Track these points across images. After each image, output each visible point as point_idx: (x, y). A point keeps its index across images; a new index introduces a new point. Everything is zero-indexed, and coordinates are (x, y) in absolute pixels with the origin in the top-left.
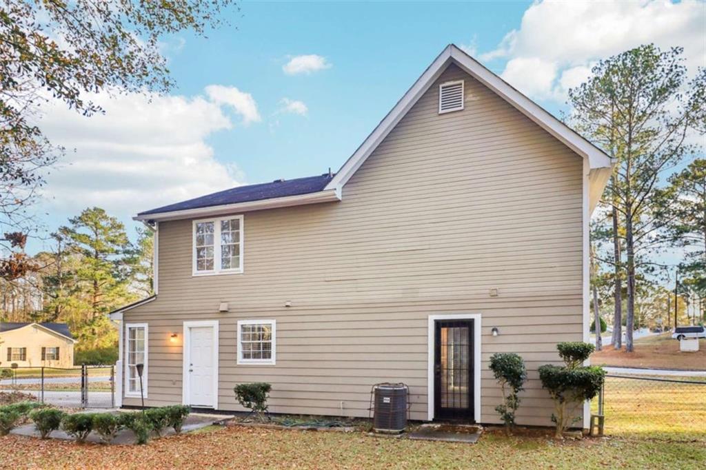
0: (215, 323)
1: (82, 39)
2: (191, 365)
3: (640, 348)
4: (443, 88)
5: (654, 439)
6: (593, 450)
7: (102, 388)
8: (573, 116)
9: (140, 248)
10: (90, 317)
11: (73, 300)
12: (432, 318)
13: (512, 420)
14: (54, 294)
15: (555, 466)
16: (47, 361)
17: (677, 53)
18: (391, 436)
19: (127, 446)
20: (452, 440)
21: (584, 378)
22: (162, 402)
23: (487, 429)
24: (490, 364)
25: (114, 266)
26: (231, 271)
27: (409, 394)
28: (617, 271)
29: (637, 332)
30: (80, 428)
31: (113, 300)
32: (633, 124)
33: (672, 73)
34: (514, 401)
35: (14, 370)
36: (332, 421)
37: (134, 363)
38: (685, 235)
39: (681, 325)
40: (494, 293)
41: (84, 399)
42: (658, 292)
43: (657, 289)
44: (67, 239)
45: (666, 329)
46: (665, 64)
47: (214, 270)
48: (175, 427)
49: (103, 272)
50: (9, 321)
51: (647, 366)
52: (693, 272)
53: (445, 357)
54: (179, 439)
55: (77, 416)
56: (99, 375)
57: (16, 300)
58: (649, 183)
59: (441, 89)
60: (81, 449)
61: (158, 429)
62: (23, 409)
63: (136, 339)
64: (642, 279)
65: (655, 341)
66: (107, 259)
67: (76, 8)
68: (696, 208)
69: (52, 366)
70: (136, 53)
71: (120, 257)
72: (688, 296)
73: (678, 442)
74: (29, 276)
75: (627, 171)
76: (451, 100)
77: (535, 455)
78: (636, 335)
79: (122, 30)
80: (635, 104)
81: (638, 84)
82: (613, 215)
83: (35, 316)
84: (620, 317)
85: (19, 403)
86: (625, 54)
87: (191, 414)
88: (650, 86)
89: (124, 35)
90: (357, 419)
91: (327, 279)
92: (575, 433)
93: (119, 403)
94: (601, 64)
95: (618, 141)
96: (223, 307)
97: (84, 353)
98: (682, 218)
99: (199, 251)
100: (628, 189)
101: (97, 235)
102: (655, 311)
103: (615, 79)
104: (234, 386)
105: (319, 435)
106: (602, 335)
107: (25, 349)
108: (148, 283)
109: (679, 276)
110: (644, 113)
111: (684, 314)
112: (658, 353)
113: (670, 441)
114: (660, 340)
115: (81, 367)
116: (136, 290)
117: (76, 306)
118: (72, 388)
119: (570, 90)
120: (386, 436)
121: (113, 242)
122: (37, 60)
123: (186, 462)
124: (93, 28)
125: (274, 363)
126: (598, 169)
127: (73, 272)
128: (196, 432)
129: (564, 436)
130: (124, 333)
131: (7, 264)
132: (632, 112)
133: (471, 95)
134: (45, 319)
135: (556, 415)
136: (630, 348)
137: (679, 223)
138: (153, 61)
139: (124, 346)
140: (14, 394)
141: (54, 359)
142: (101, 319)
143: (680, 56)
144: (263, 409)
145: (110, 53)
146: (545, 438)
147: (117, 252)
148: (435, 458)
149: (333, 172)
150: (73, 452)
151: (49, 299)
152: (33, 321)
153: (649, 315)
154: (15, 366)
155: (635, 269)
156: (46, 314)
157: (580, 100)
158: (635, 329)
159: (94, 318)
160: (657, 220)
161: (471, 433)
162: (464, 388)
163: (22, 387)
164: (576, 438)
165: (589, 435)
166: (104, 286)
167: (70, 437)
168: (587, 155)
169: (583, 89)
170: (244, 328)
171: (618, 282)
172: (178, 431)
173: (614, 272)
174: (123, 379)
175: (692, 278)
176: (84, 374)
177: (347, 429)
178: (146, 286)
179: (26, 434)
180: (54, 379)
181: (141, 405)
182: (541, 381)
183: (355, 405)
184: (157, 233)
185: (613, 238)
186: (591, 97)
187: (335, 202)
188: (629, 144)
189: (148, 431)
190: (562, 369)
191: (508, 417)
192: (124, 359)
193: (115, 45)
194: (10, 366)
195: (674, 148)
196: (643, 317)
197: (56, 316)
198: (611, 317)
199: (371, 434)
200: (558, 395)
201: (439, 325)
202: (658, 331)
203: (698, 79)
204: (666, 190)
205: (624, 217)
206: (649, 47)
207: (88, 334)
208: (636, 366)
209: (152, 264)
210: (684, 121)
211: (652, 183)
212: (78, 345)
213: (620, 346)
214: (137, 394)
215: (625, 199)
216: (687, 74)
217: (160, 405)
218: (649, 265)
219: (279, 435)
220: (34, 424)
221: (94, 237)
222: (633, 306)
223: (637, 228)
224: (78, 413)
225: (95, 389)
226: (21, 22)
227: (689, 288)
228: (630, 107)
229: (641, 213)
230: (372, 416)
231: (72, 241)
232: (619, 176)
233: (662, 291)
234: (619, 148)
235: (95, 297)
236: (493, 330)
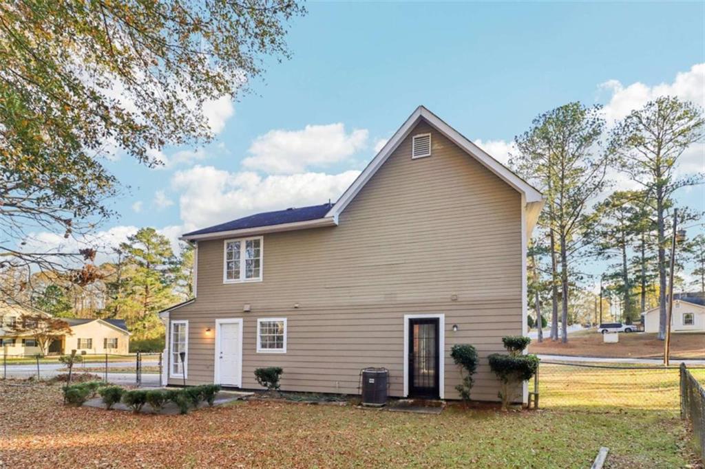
0: (240, 321)
1: (147, 104)
2: (222, 353)
3: (572, 340)
4: (415, 139)
5: (577, 410)
6: (530, 419)
7: (152, 371)
8: (518, 157)
9: (182, 259)
10: (142, 314)
11: (129, 300)
12: (407, 317)
13: (468, 397)
14: (114, 296)
15: (499, 432)
16: (108, 349)
17: (598, 109)
18: (375, 409)
19: (172, 416)
20: (421, 411)
21: (522, 364)
22: (198, 383)
23: (449, 403)
24: (451, 353)
25: (161, 274)
26: (253, 280)
27: (389, 376)
28: (554, 279)
29: (571, 327)
30: (137, 402)
31: (160, 301)
32: (565, 164)
33: (595, 125)
34: (469, 382)
35: (83, 356)
36: (330, 397)
37: (177, 351)
38: (607, 250)
39: (606, 322)
40: (455, 297)
41: (138, 379)
42: (587, 296)
43: (587, 293)
44: (125, 253)
45: (594, 325)
46: (589, 117)
47: (241, 279)
48: (209, 401)
49: (153, 279)
50: (79, 317)
51: (578, 354)
52: (615, 280)
53: (417, 348)
54: (212, 411)
55: (134, 392)
56: (149, 360)
57: (84, 301)
58: (578, 210)
59: (414, 140)
60: (137, 417)
61: (196, 402)
62: (92, 386)
63: (179, 333)
64: (574, 285)
65: (584, 334)
66: (156, 268)
67: (143, 81)
68: (615, 230)
69: (112, 353)
70: (186, 115)
71: (167, 267)
72: (611, 299)
73: (595, 413)
74: (97, 282)
75: (561, 200)
76: (422, 148)
77: (484, 423)
78: (569, 329)
79: (177, 97)
80: (566, 148)
81: (568, 133)
82: (551, 235)
83: (99, 313)
84: (557, 315)
85: (88, 382)
86: (558, 109)
87: (221, 392)
88: (578, 134)
89: (178, 101)
90: (349, 395)
91: (327, 286)
92: (517, 406)
93: (165, 382)
94: (540, 117)
95: (554, 176)
96: (247, 308)
97: (137, 342)
98: (605, 237)
99: (228, 263)
100: (562, 215)
101: (148, 249)
102: (585, 310)
103: (551, 129)
104: (254, 369)
105: (319, 408)
106: (543, 330)
107: (91, 339)
108: (188, 287)
109: (603, 282)
110: (573, 155)
111: (607, 313)
112: (586, 344)
113: (589, 413)
114: (588, 333)
115: (136, 354)
116: (178, 294)
117: (131, 306)
118: (129, 371)
119: (516, 137)
120: (371, 409)
121: (161, 255)
122: (117, 127)
123: (218, 428)
124: (155, 96)
125: (285, 352)
126: (533, 203)
127: (129, 279)
128: (225, 406)
129: (508, 409)
130: (170, 328)
131: (80, 273)
132: (564, 154)
133: (436, 145)
134: (107, 316)
135: (502, 393)
136: (565, 340)
137: (602, 241)
138: (199, 120)
139: (170, 338)
140: (84, 375)
141: (113, 347)
142: (150, 316)
143: (600, 111)
144: (276, 388)
145: (167, 114)
146: (493, 410)
147: (164, 263)
148: (408, 425)
149: (332, 202)
150: (132, 420)
151: (111, 300)
152: (97, 317)
153: (581, 313)
154: (84, 353)
155: (568, 278)
156: (107, 312)
157: (524, 145)
158: (569, 325)
159: (145, 315)
160: (585, 239)
161: (436, 407)
162: (432, 372)
163: (90, 369)
164: (517, 411)
165: (528, 408)
166: (153, 290)
167: (128, 408)
168: (524, 192)
169: (525, 137)
170: (262, 324)
171: (555, 288)
172: (211, 404)
173: (552, 280)
174: (169, 364)
175: (613, 284)
176: (139, 360)
177: (341, 403)
178: (186, 290)
179: (95, 406)
180: (114, 364)
181: (183, 384)
182: (490, 367)
183: (347, 384)
184: (197, 250)
185: (550, 254)
186: (533, 142)
187: (333, 227)
188: (562, 179)
189: (188, 404)
190: (506, 356)
191: (465, 394)
192: (169, 348)
193: (172, 108)
194: (80, 353)
195: (596, 183)
196: (576, 316)
197: (115, 313)
198: (551, 315)
199: (360, 407)
200: (503, 377)
201: (412, 322)
202: (587, 327)
203: (615, 129)
204: (592, 216)
205: (559, 237)
206: (576, 104)
207: (140, 328)
208: (569, 354)
209: (191, 272)
210: (605, 161)
211: (580, 210)
212: (132, 337)
213: (557, 339)
214: (179, 376)
215: (560, 222)
216: (606, 125)
217: (197, 384)
218: (579, 275)
219: (288, 407)
220: (101, 398)
221: (146, 251)
222: (566, 307)
223: (570, 245)
224: (133, 390)
225: (146, 372)
226: (106, 98)
227: (611, 292)
228: (563, 150)
229: (572, 233)
230: (360, 393)
231: (129, 254)
232: (555, 205)
233: (590, 294)
234: (554, 182)
235: (146, 298)
236: (454, 326)
